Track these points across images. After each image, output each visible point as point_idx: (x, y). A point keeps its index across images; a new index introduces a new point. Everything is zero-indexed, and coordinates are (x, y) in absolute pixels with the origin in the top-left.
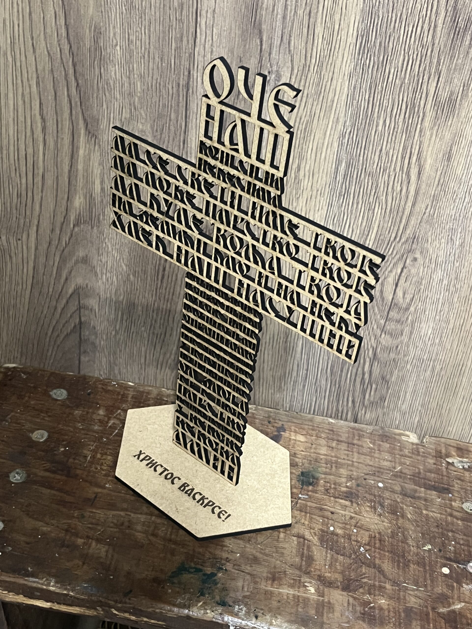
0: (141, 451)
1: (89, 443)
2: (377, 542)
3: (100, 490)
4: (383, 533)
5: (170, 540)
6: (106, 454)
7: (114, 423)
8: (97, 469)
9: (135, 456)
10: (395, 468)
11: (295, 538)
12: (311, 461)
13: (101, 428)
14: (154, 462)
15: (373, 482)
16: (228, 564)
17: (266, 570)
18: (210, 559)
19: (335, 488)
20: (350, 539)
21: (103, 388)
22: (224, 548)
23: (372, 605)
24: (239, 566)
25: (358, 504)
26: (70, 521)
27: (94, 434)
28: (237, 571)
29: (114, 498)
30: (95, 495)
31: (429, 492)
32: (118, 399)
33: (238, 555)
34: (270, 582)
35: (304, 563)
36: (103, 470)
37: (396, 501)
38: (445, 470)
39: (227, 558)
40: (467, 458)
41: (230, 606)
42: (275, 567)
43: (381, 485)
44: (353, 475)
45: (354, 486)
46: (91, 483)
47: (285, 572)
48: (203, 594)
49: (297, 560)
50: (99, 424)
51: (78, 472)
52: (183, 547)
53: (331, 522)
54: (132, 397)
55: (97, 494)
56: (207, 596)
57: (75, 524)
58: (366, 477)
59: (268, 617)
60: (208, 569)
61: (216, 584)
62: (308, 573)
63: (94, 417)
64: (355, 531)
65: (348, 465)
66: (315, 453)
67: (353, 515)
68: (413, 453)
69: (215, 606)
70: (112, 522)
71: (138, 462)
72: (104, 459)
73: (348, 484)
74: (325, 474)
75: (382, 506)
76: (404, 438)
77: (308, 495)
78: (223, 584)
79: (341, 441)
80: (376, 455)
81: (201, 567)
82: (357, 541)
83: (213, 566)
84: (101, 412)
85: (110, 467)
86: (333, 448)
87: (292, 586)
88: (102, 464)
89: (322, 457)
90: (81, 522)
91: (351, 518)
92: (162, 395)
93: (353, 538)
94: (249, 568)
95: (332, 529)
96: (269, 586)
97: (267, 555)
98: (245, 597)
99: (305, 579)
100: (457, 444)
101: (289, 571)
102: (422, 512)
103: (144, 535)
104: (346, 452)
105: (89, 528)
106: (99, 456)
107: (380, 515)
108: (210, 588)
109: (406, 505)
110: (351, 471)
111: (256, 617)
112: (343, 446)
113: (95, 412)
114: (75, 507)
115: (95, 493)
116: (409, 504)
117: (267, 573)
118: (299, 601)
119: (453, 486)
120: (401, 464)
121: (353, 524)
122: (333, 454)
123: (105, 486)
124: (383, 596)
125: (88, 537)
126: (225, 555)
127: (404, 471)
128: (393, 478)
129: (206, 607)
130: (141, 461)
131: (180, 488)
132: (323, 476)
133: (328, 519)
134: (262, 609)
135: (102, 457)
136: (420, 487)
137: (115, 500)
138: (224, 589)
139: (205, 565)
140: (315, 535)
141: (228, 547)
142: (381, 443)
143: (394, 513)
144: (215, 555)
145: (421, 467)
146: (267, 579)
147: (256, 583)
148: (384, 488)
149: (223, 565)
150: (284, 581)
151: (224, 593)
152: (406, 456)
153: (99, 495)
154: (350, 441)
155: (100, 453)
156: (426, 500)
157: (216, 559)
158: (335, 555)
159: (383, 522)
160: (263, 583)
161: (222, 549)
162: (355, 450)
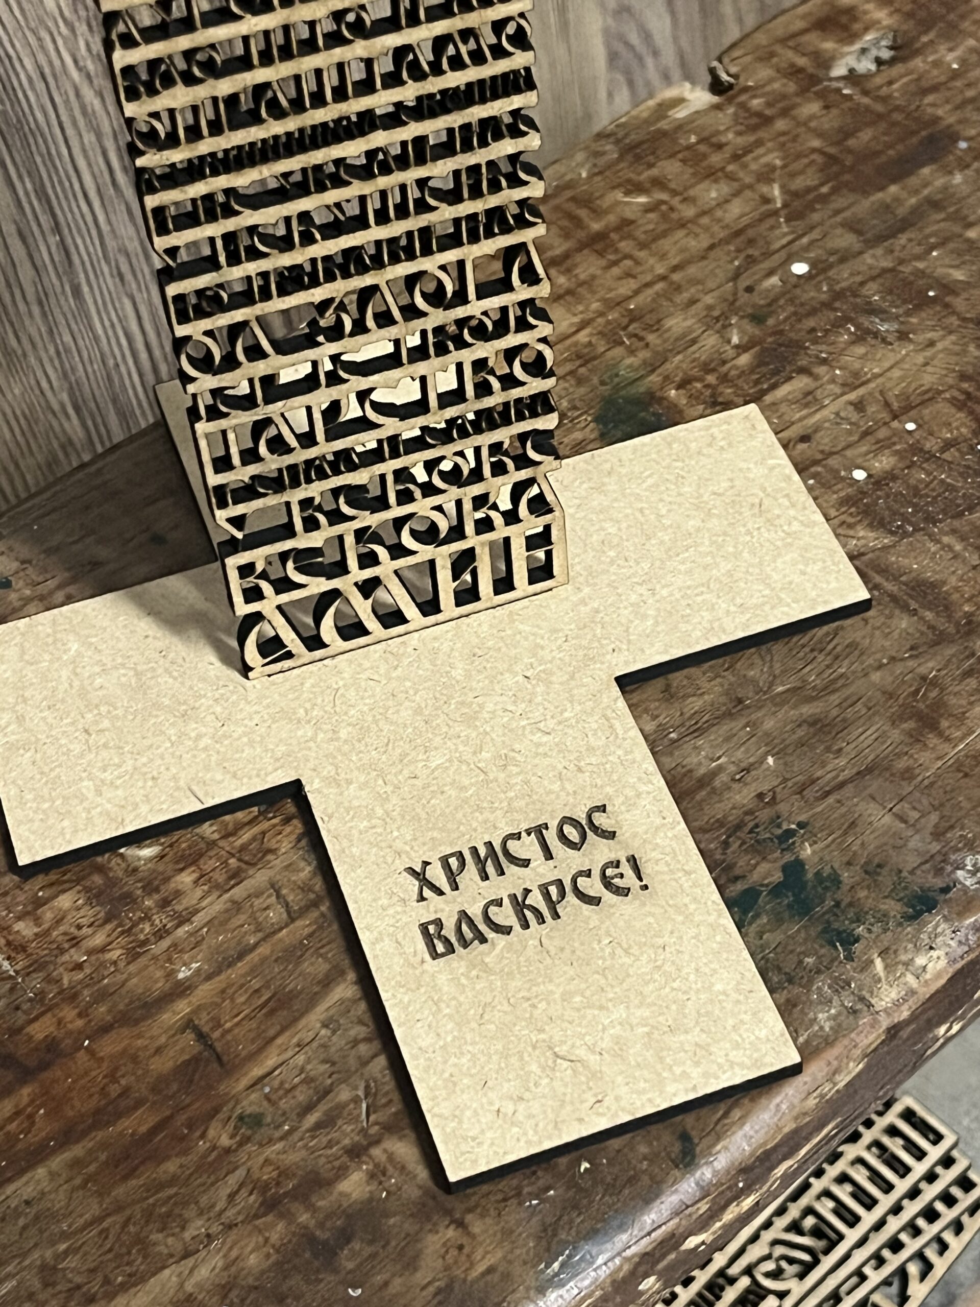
3: (183, 1008)
4: (970, 370)
6: (39, 903)
8: (79, 966)
10: (766, 200)
12: (572, 373)
15: (774, 280)
16: (783, 808)
17: (879, 724)
20: (930, 457)
22: (717, 783)
24: (813, 782)
25: (824, 361)
26: (240, 1173)
28: (831, 800)
29: (256, 984)
30: (189, 1038)
31: (913, 181)
33: (770, 760)
34: (932, 740)
35: (929, 615)
37: (885, 271)
38: (866, 100)
39: (760, 796)
40: (866, 29)
41: (946, 890)
42: (890, 695)
43: (800, 268)
44: (710, 308)
45: (751, 329)
46: (125, 1019)
47: (924, 678)
48: (849, 940)
49: (904, 622)
51: (40, 1030)
53: (833, 462)
55: (189, 1024)
56: (861, 930)
57: (267, 1161)
58: (743, 283)
61: (835, 880)
62: (971, 628)
64: (911, 426)
65: (667, 296)
67: (853, 396)
68: (754, 129)
69: (919, 931)
70: (355, 1043)
72: (59, 921)
73: (735, 340)
74: (653, 367)
75: (872, 310)
76: (680, 114)
78: (849, 863)
79: (566, 256)
80: (689, 212)
82: (948, 445)
83: (758, 849)
85: (107, 921)
88: (75, 941)
89: (583, 337)
90: (271, 1141)
91: (859, 406)
93: (931, 445)
94: (842, 761)
95: (859, 475)
96: (946, 747)
97: (828, 688)
98: (937, 835)
100: (803, 17)
101: (930, 666)
102: (968, 240)
104: (616, 271)
105: (318, 1126)
106: (25, 929)
107: (903, 336)
108: (838, 904)
109: (918, 258)
110: (693, 302)
112: (588, 266)
114: (190, 1125)
115: (182, 1030)
116: (918, 250)
117: (893, 725)
119: (936, 120)
120: (766, 176)
121: (885, 415)
122: (595, 306)
123: (179, 983)
125: (356, 1153)
126: (743, 796)
127: (799, 183)
128: (800, 225)
132: (654, 378)
133: (816, 463)
135: (38, 921)
136: (882, 188)
137: (267, 985)
138: (873, 870)
139: (737, 871)
140: (851, 526)
141: (720, 768)
142: (654, 172)
143: (922, 303)
144: (721, 823)
145: (816, 143)
146: (916, 738)
147: (908, 774)
148: (819, 269)
149: (776, 820)
150: (953, 701)
151: (886, 879)
152: (747, 151)
153: (203, 1021)
154: (581, 234)
155: (19, 918)
156: (935, 204)
157: (739, 827)
158: (956, 523)
159: (931, 344)
160: (924, 757)
161: (714, 791)
162: (625, 246)
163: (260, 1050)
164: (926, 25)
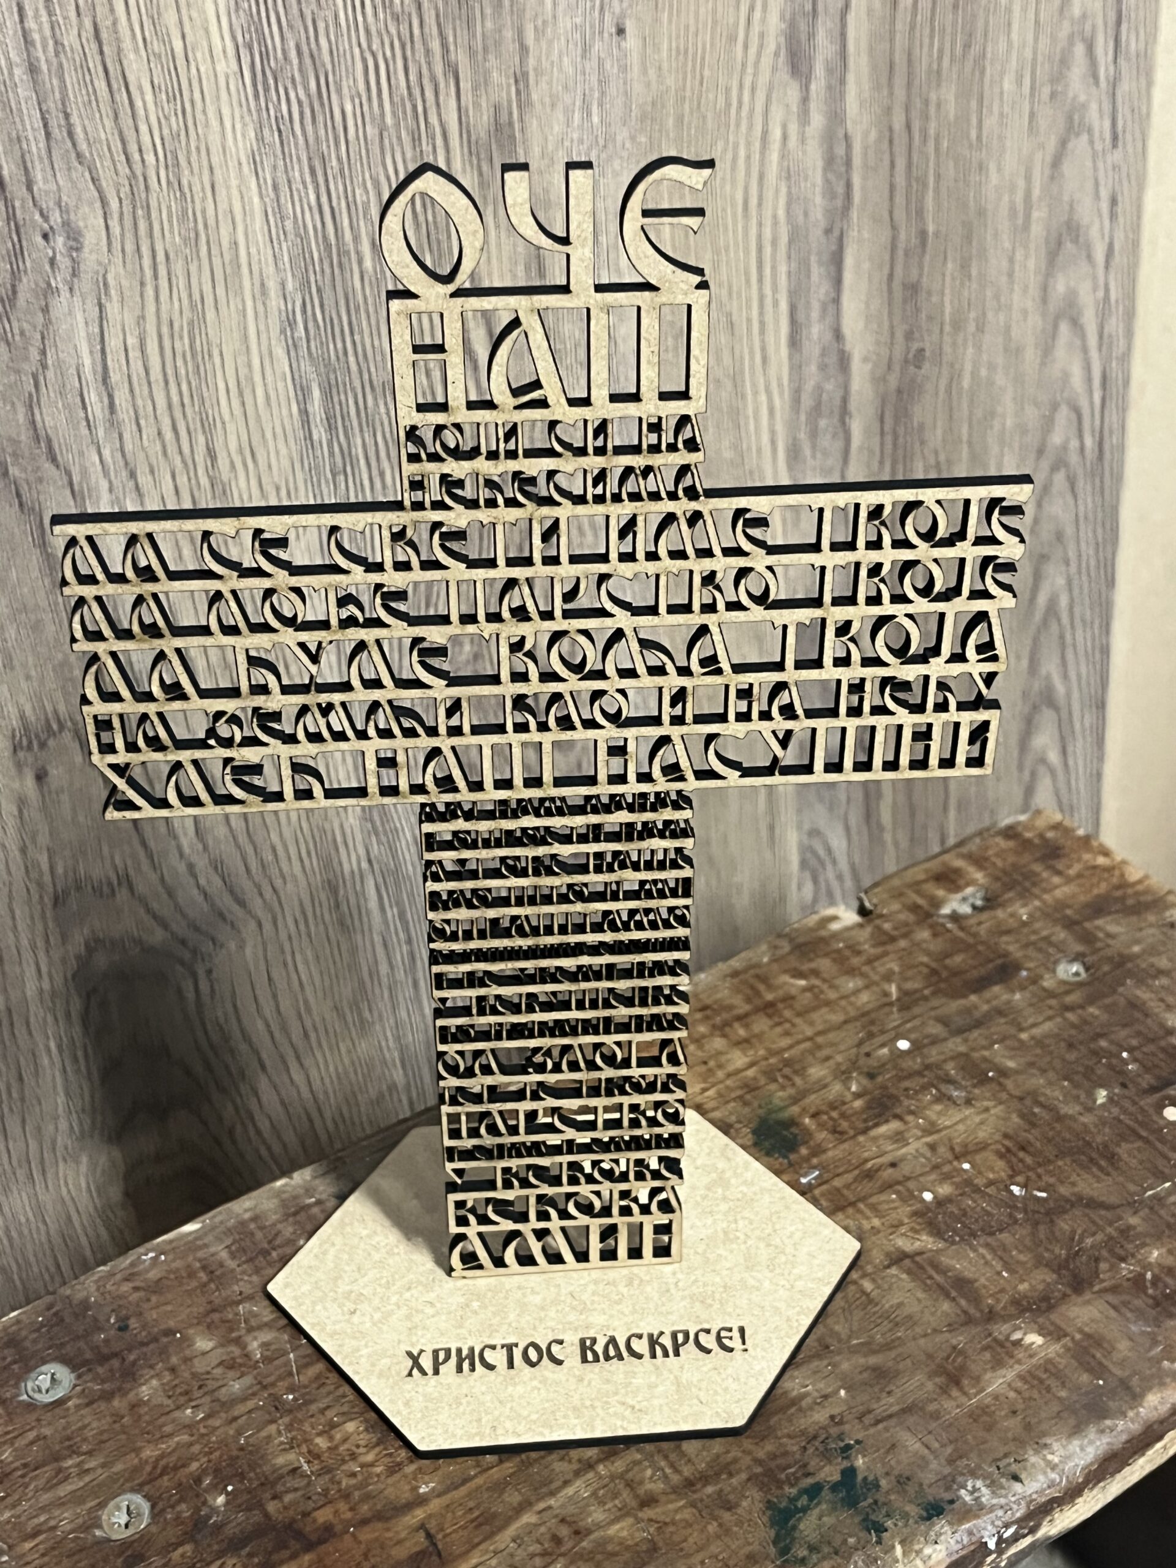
0: (409, 1354)
1: (263, 1434)
2: (1021, 1154)
3: (420, 1514)
4: (1010, 1131)
5: (689, 1484)
6: (333, 1426)
7: (265, 1345)
8: (354, 1475)
9: (410, 1374)
10: (886, 994)
11: (894, 1271)
12: (741, 1097)
13: (248, 1380)
14: (465, 1353)
15: (885, 1051)
16: (847, 1427)
17: (920, 1377)
18: (805, 1448)
19: (843, 1115)
20: (977, 1190)
21: (136, 1289)
22: (804, 1404)
23: (1149, 1275)
24: (870, 1412)
25: (912, 1113)
27: (250, 1404)
28: (880, 1426)
29: (471, 1504)
30: (422, 1534)
31: (987, 994)
32: (205, 1285)
33: (842, 1393)
34: (955, 1393)
35: (963, 1302)
36: (372, 1465)
37: (961, 1054)
38: (961, 934)
39: (832, 1417)
40: (968, 885)
41: (952, 1502)
42: (930, 1356)
43: (903, 1045)
44: (839, 1064)
45: (865, 1081)
46: (380, 1516)
47: (954, 1348)
48: (880, 1529)
49: (946, 1306)
50: (231, 1374)
51: (323, 1516)
52: (731, 1475)
53: (911, 1185)
54: (233, 1256)
55: (422, 1526)
56: (889, 1524)
58: (866, 1048)
59: (1033, 1459)
60: (827, 1469)
61: (877, 1486)
62: (991, 1316)
63: (200, 1366)
64: (966, 1166)
65: (811, 1052)
66: (729, 1075)
67: (928, 1139)
68: (883, 944)
69: (929, 1529)
70: (532, 1556)
71: (433, 1380)
72: (345, 1440)
73: (854, 1088)
74: (795, 1100)
75: (950, 1081)
76: (835, 926)
77: (815, 1168)
78: (887, 1474)
79: (746, 1015)
80: (832, 995)
81: (810, 1481)
82: (991, 1183)
83: (826, 1455)
84: (203, 1344)
85: (377, 1444)
86: (746, 1041)
87: (998, 1364)
88: (353, 1456)
89: (751, 1073)
91: (932, 1147)
92: (295, 1198)
93: (979, 1181)
94: (891, 1400)
95: (928, 1196)
96: (964, 1399)
97: (887, 1347)
98: (951, 1461)
99: (1000, 1330)
100: (926, 871)
101: (960, 1339)
102: (1021, 1041)
103: (630, 1520)
104: (779, 1030)
106: (322, 1443)
107: (968, 1102)
108: (876, 1502)
109: (984, 1048)
110: (828, 1058)
111: (1016, 1478)
112: (761, 1024)
113: (187, 1352)
115: (417, 1530)
116: (984, 1043)
117: (930, 1378)
118: (1041, 1381)
119: (1006, 955)
120: (888, 977)
121: (950, 1156)
122: (762, 1052)
123: (419, 1496)
124: (1144, 1245)
126: (820, 1416)
127: (909, 986)
128: (907, 1015)
129: (917, 1547)
130: (436, 1372)
131: (584, 1360)
132: (795, 1109)
133: (898, 1183)
134: (1006, 1456)
135: (331, 1438)
136: (965, 996)
137: (478, 1506)
138: (903, 1481)
139: (811, 1469)
140: (916, 1232)
141: (807, 1394)
142: (813, 965)
143: (984, 1080)
144: (803, 1433)
145: (925, 959)
146: (944, 1390)
147: (936, 1416)
148: (916, 1046)
149: (840, 1437)
150: (973, 1367)
151: (911, 1489)
152: (878, 958)
153: (432, 1526)
154: (758, 1002)
155: (319, 1434)
156: (1000, 1012)
157: (815, 1437)
158: (989, 1240)
159: (987, 1110)
160: (948, 1404)
161: (800, 1410)
162: (787, 1013)
163: (468, 1552)
164: (1008, 887)
